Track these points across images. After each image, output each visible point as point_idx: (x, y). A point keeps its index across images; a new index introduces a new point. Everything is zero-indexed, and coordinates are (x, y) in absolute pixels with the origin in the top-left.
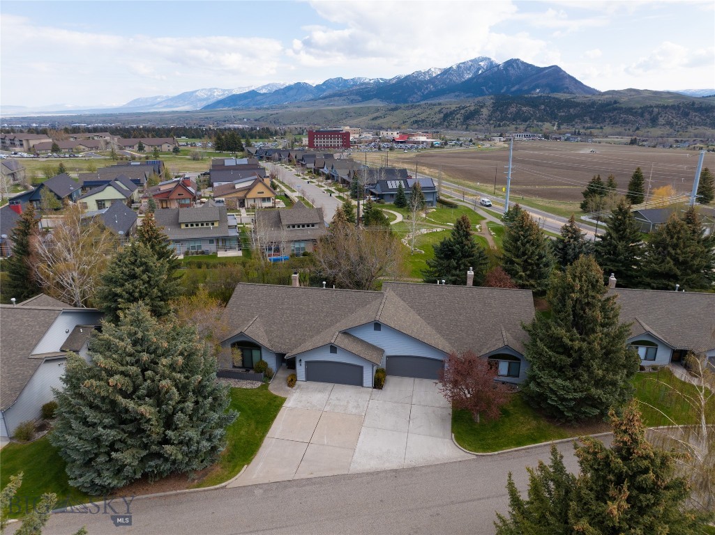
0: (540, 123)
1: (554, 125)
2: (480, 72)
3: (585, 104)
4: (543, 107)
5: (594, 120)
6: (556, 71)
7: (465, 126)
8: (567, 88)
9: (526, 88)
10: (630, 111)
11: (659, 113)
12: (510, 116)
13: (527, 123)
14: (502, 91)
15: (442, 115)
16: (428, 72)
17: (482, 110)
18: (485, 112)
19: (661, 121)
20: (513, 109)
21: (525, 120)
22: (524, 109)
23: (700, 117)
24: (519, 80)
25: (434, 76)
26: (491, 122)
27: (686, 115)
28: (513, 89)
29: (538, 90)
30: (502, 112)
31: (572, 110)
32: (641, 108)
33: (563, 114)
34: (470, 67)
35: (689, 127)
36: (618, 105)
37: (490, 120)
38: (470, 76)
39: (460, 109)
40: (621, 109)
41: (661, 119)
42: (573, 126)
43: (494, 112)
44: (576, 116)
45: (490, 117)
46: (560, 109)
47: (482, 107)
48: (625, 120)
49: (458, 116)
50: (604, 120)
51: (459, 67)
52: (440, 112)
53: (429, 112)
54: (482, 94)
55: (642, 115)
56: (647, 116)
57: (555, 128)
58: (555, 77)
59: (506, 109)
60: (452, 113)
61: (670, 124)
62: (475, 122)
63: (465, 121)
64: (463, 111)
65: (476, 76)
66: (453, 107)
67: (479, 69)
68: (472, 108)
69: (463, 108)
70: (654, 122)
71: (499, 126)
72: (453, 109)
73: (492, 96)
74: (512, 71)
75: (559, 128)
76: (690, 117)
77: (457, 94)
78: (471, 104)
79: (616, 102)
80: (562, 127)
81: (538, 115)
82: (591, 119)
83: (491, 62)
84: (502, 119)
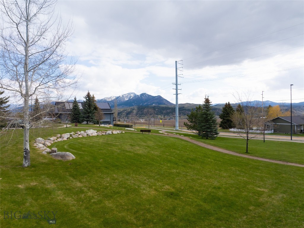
0: (157, 115)
1: (162, 116)
2: (131, 98)
3: (172, 108)
4: (157, 109)
6: (159, 98)
7: (127, 117)
8: (165, 103)
9: (149, 103)
10: (189, 110)
12: (145, 113)
14: (140, 105)
16: (110, 98)
18: (135, 112)
20: (145, 110)
21: (151, 114)
22: (150, 110)
24: (147, 101)
25: (113, 99)
26: (138, 115)
28: (145, 104)
29: (154, 105)
30: (141, 111)
31: (168, 110)
33: (165, 112)
34: (127, 96)
36: (184, 108)
38: (127, 99)
39: (124, 110)
40: (186, 109)
42: (170, 116)
43: (138, 111)
44: (170, 112)
45: (137, 114)
46: (164, 110)
47: (133, 110)
49: (124, 113)
51: (123, 96)
54: (133, 106)
57: (163, 117)
58: (159, 99)
59: (143, 110)
60: (121, 112)
62: (131, 115)
63: (127, 115)
64: (126, 112)
65: (130, 100)
66: (122, 110)
67: (131, 97)
68: (129, 110)
69: (126, 110)
71: (141, 117)
73: (137, 106)
74: (143, 98)
75: (164, 117)
77: (122, 106)
78: (129, 109)
79: (183, 107)
80: (165, 117)
81: (156, 112)
83: (135, 94)
84: (142, 114)
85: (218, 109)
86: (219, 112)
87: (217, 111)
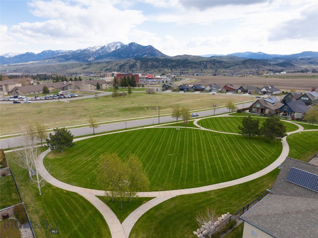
0: (163, 69)
1: (168, 70)
5: (184, 67)
10: (195, 63)
11: (206, 64)
12: (149, 66)
13: (158, 69)
15: (118, 66)
16: (94, 47)
17: (136, 64)
18: (138, 64)
19: (208, 67)
20: (150, 63)
21: (157, 68)
22: (155, 63)
23: (219, 65)
24: (137, 51)
25: (97, 49)
26: (142, 69)
27: (214, 64)
30: (145, 64)
31: (173, 63)
32: (199, 62)
33: (170, 65)
34: (113, 46)
35: (218, 69)
37: (142, 68)
39: (126, 63)
41: (208, 66)
42: (177, 70)
43: (142, 64)
44: (176, 66)
46: (168, 63)
48: (195, 67)
49: (126, 67)
50: (187, 67)
51: (108, 46)
52: (117, 65)
53: (111, 65)
54: (122, 57)
55: (201, 65)
56: (202, 65)
59: (147, 63)
60: (123, 65)
61: (211, 68)
62: (135, 69)
63: (130, 69)
64: (128, 64)
67: (117, 47)
68: (132, 63)
70: (206, 67)
71: (147, 70)
72: (123, 64)
76: (216, 65)
77: (111, 57)
81: (161, 66)
82: (183, 67)
84: (147, 67)
85: (224, 62)
86: (225, 65)
87: (223, 64)
